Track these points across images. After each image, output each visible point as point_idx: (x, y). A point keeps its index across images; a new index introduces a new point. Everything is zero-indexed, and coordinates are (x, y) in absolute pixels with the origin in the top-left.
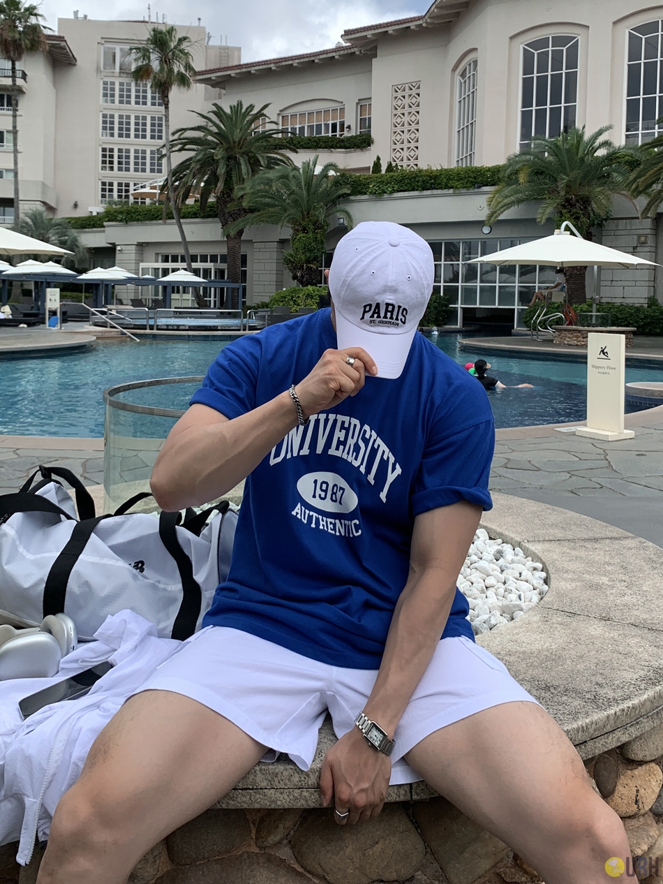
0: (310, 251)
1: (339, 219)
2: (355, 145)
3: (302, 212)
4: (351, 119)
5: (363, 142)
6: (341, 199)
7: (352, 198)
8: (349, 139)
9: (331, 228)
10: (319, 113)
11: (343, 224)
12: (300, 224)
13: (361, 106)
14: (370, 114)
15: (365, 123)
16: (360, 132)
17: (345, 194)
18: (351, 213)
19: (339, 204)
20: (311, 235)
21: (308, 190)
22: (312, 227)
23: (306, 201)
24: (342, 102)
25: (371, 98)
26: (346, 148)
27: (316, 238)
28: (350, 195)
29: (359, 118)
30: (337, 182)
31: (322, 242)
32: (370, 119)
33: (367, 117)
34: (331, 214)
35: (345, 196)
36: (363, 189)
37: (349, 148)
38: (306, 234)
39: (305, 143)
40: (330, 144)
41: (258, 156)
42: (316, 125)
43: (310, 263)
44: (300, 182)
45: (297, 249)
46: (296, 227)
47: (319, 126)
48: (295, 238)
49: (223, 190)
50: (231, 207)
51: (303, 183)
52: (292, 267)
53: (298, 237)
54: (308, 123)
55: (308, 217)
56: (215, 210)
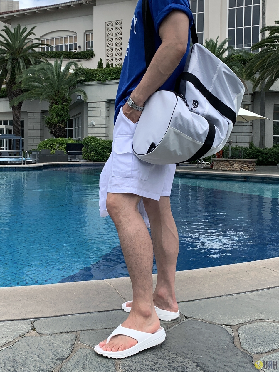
0: (60, 116)
1: (78, 96)
2: (84, 57)
3: (55, 92)
4: (81, 42)
5: (89, 55)
6: (79, 84)
7: (86, 83)
8: (80, 53)
9: (73, 102)
10: (62, 38)
11: (81, 99)
12: (54, 99)
13: (87, 35)
14: (92, 39)
15: (90, 45)
16: (87, 50)
17: (82, 80)
18: (86, 92)
19: (78, 87)
20: (60, 106)
21: (58, 78)
22: (61, 101)
23: (57, 85)
24: (75, 32)
25: (93, 30)
26: (78, 58)
27: (63, 108)
28: (84, 81)
29: (86, 41)
30: (76, 73)
31: (67, 111)
32: (92, 42)
33: (90, 41)
34: (73, 93)
35: (82, 81)
36: (93, 77)
37: (80, 58)
38: (57, 106)
39: (54, 55)
40: (69, 56)
41: (30, 58)
42: (60, 45)
43: (60, 124)
44: (53, 73)
45: (52, 114)
46: (52, 101)
47: (62, 47)
48: (51, 108)
49: (10, 79)
50: (14, 88)
51: (55, 74)
52: (49, 126)
53: (53, 107)
54: (55, 44)
55: (58, 95)
56: (6, 92)
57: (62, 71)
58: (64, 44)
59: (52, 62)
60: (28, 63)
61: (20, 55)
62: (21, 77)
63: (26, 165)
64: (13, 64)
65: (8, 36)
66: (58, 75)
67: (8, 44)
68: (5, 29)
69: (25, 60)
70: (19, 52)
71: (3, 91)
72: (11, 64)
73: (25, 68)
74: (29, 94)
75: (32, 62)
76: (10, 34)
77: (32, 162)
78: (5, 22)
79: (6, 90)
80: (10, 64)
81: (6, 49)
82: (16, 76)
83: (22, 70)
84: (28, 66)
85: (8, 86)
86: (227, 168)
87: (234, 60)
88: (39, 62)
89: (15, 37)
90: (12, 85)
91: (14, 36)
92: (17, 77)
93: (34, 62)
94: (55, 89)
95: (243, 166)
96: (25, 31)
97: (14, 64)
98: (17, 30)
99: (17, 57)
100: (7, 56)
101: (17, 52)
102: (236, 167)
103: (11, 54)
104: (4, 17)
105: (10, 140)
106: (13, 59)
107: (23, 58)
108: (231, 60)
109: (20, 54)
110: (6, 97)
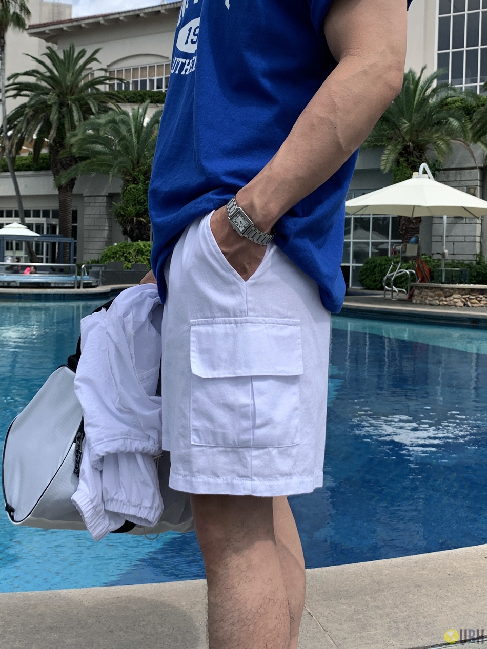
0: (140, 203)
3: (132, 161)
10: (144, 68)
12: (131, 174)
20: (141, 186)
21: (138, 138)
22: (142, 178)
24: (168, 58)
38: (136, 186)
39: (131, 97)
40: (156, 99)
41: (89, 102)
42: (141, 81)
43: (140, 217)
44: (130, 129)
45: (127, 201)
46: (127, 178)
47: (143, 82)
48: (126, 190)
49: (55, 138)
50: (63, 154)
51: (133, 130)
52: (122, 220)
53: (128, 188)
54: (133, 79)
55: (138, 167)
56: (48, 161)
57: (145, 124)
58: (147, 79)
59: (128, 108)
60: (86, 112)
61: (73, 97)
62: (75, 135)
63: (82, 290)
64: (60, 112)
65: (54, 65)
66: (139, 133)
67: (52, 79)
68: (47, 51)
69: (81, 106)
70: (72, 92)
71: (42, 159)
72: (58, 112)
73: (82, 120)
74: (86, 164)
75: (93, 110)
76: (57, 61)
77: (93, 285)
78: (47, 40)
79: (48, 158)
80: (56, 114)
81: (49, 86)
82: (65, 133)
83: (77, 124)
84: (87, 116)
85: (52, 151)
86: (440, 301)
87: (450, 106)
88: (106, 110)
89: (64, 66)
90: (58, 148)
91: (64, 64)
92: (68, 135)
93: (97, 109)
94: (132, 157)
95: (468, 298)
96: (82, 56)
97: (63, 113)
98: (69, 54)
99: (67, 101)
100: (51, 98)
101: (69, 91)
102: (456, 300)
103: (59, 96)
104: (47, 32)
105: (54, 244)
106: (61, 105)
107: (77, 103)
108: (445, 108)
109: (73, 95)
110: (48, 169)
